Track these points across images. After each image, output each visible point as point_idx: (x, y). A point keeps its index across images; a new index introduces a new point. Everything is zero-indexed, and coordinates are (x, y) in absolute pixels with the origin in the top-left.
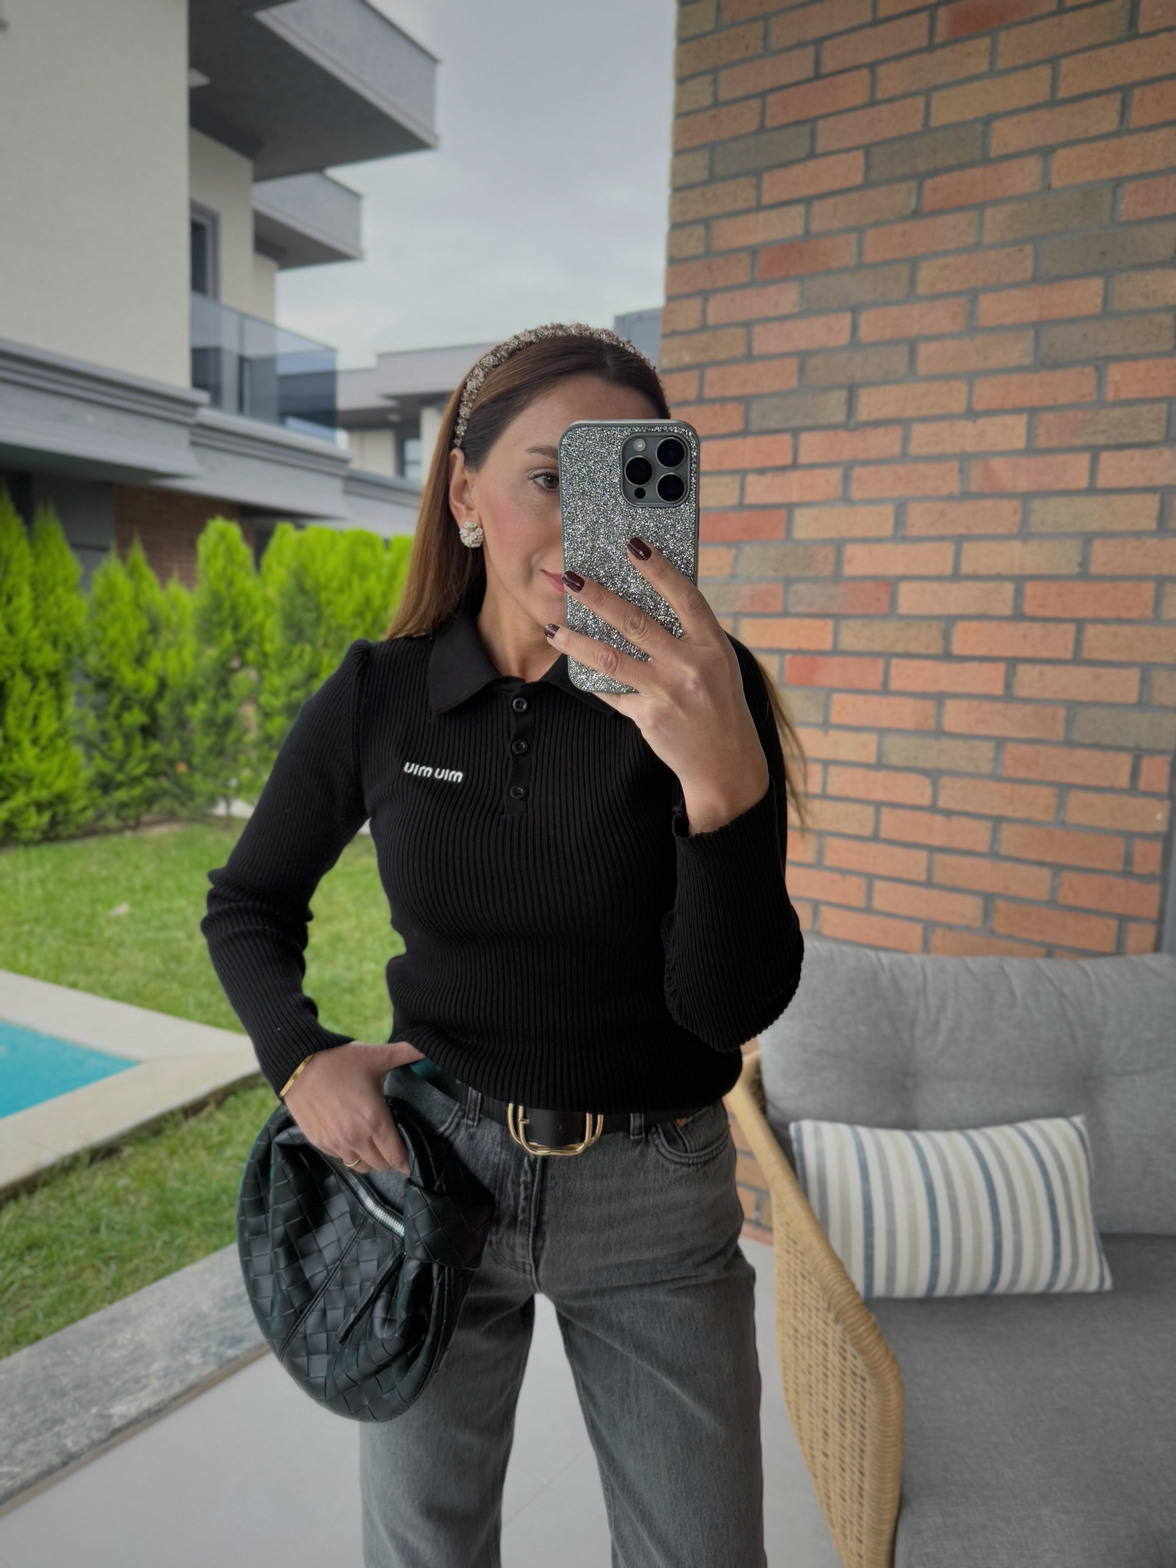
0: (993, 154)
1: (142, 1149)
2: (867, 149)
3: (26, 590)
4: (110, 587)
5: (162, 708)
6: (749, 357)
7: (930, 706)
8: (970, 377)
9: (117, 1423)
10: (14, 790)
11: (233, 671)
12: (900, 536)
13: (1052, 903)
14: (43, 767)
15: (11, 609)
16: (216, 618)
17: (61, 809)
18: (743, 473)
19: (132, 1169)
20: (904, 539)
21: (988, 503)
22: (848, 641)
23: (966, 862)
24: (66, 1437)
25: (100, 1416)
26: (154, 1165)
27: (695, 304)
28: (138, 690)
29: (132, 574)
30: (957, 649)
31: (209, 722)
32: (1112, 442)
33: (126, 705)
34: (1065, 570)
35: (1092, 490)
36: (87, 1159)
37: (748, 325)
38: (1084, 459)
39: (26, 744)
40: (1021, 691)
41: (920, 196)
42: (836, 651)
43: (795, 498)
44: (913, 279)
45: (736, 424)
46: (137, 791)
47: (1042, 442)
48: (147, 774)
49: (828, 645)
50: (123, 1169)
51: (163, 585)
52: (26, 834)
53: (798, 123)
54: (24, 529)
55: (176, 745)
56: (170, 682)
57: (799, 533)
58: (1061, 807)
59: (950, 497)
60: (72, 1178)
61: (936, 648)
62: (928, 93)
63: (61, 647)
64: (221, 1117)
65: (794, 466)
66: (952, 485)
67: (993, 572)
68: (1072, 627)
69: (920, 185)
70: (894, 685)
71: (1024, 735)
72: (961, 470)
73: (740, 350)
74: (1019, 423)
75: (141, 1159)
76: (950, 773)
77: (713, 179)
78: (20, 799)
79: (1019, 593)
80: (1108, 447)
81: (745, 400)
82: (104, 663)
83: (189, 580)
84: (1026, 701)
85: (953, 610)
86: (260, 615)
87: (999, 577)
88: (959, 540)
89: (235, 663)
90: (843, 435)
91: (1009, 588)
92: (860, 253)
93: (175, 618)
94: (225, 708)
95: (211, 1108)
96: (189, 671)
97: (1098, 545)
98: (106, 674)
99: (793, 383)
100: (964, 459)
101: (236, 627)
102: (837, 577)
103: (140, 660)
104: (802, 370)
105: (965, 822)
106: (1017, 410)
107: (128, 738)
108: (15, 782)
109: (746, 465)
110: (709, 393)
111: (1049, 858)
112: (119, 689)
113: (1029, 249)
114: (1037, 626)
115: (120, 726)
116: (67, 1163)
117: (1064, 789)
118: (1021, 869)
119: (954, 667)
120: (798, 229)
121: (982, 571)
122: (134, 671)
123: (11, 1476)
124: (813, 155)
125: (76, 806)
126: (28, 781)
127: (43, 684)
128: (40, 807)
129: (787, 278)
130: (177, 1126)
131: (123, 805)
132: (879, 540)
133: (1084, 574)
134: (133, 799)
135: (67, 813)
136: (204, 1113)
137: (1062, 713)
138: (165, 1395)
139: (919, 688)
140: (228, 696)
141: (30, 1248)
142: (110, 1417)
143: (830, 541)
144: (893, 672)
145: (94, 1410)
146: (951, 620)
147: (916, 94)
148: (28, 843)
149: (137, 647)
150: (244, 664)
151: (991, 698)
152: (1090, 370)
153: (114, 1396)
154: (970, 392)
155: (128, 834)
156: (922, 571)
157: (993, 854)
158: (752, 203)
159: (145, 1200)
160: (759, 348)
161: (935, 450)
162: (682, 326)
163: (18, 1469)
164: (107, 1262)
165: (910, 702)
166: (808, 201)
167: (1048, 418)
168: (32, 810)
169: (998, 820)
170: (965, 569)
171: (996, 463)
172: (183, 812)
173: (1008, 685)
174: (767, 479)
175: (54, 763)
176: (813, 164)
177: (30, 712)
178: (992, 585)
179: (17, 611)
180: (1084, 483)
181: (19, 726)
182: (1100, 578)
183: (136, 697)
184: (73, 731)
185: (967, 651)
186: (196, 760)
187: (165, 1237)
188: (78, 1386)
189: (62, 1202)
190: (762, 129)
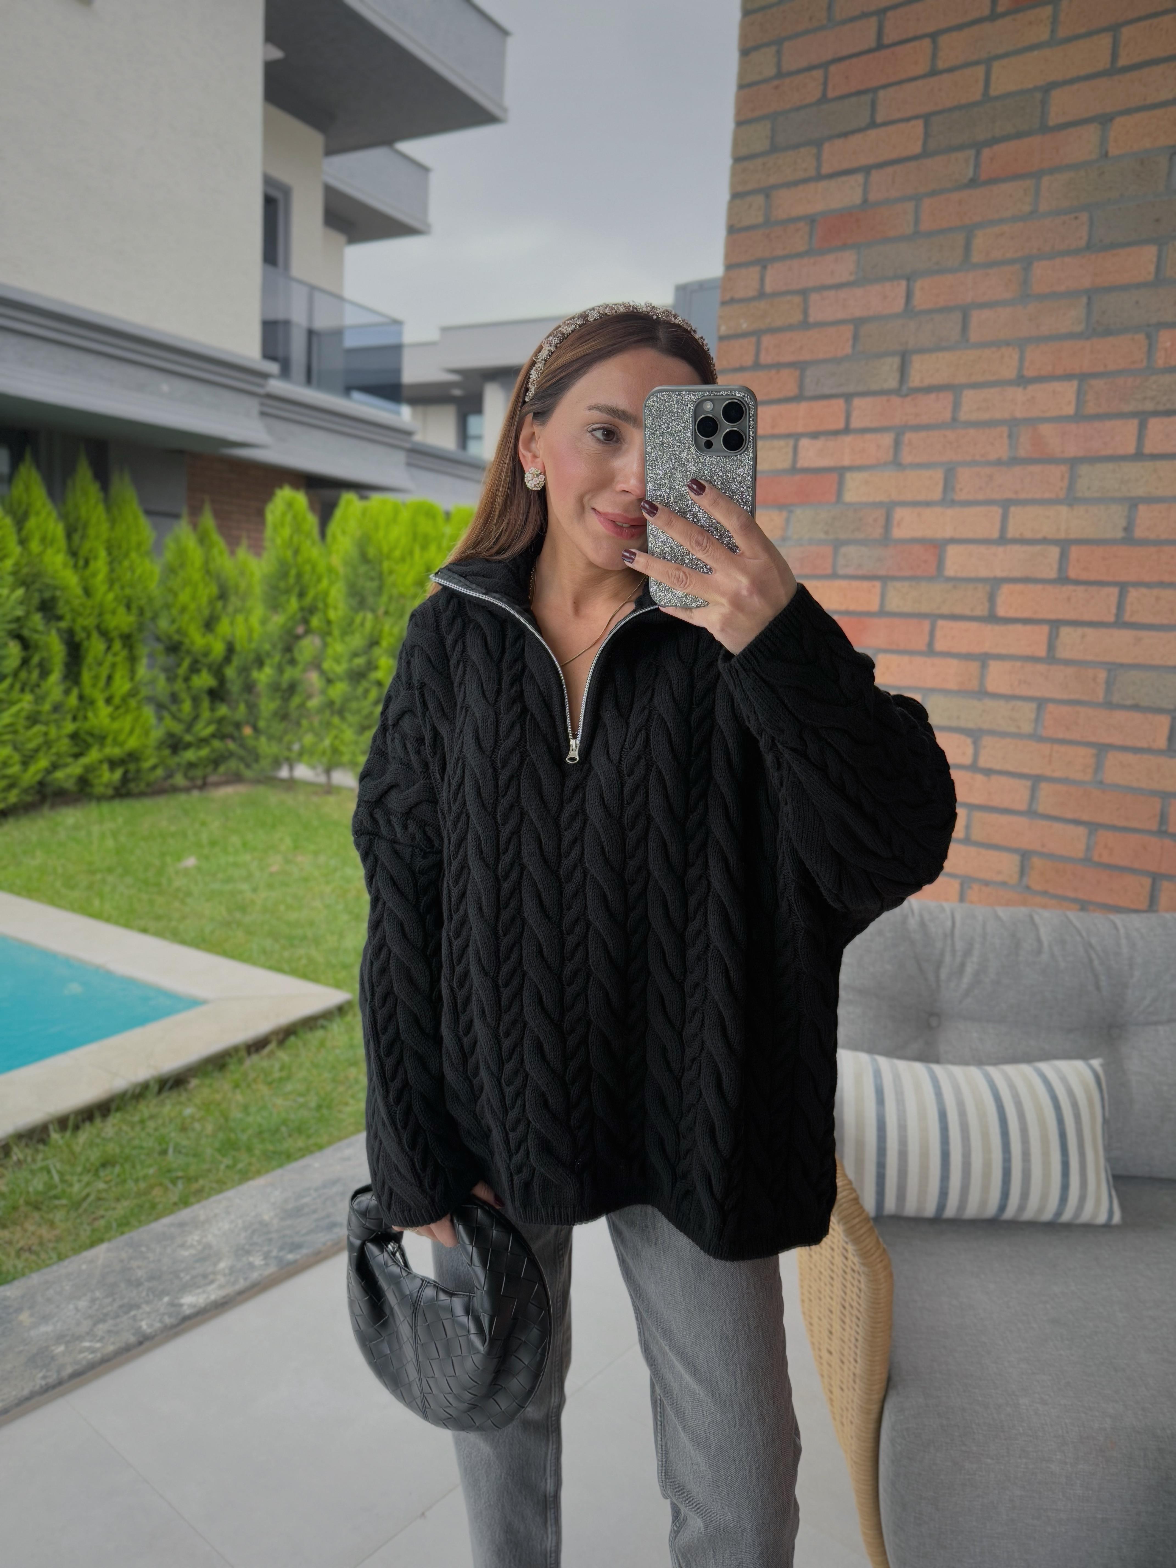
0: (1051, 123)
1: (207, 1081)
2: (927, 118)
3: (103, 554)
4: (182, 553)
5: (230, 672)
6: (805, 325)
7: (974, 666)
8: (1022, 344)
9: (187, 1311)
10: (88, 746)
11: (298, 638)
12: (948, 500)
13: (1087, 860)
14: (116, 725)
15: (88, 572)
16: (282, 585)
17: (132, 767)
18: (796, 437)
19: (198, 1101)
20: (953, 503)
21: (1036, 469)
22: (895, 603)
23: (1004, 819)
24: (142, 1320)
25: (172, 1304)
26: (218, 1097)
27: (754, 271)
28: (206, 654)
29: (203, 540)
30: (1001, 612)
31: (275, 687)
32: (1161, 408)
33: (194, 669)
34: (1109, 535)
35: (1139, 456)
36: (156, 1088)
37: (804, 293)
38: (1133, 425)
39: (101, 703)
40: (1063, 653)
41: (977, 166)
42: (882, 613)
43: (846, 462)
44: (968, 248)
45: (791, 389)
46: (204, 752)
47: (1091, 408)
48: (213, 736)
49: (875, 607)
50: (189, 1100)
51: (232, 553)
52: (99, 790)
53: (859, 93)
54: (101, 495)
55: (242, 708)
56: (238, 647)
57: (850, 496)
58: (1098, 767)
59: (999, 463)
60: (142, 1106)
61: (981, 610)
62: (988, 62)
63: (134, 611)
64: (283, 1055)
65: (847, 430)
66: (1002, 451)
67: (1039, 536)
68: (1115, 591)
69: (978, 153)
70: (940, 645)
71: (1065, 696)
72: (1010, 436)
73: (796, 317)
74: (1069, 389)
75: (206, 1091)
76: (992, 733)
77: (774, 149)
78: (94, 755)
79: (1064, 556)
80: (1156, 414)
81: (800, 366)
82: (175, 627)
83: (257, 548)
84: (1068, 662)
85: (999, 573)
86: (325, 583)
87: (1045, 541)
88: (1006, 505)
89: (300, 630)
90: (896, 400)
91: (1054, 552)
92: (917, 222)
93: (243, 585)
94: (290, 673)
95: (272, 1046)
96: (256, 636)
97: (1143, 510)
98: (176, 637)
99: (848, 350)
100: (1013, 424)
101: (301, 595)
102: (886, 539)
103: (209, 625)
104: (856, 337)
105: (1003, 780)
106: (1068, 377)
107: (196, 700)
108: (90, 740)
109: (800, 429)
110: (765, 359)
111: (1085, 817)
112: (188, 652)
113: (1084, 217)
114: (1080, 589)
115: (189, 688)
116: (138, 1090)
117: (1102, 749)
118: (1058, 826)
119: (998, 628)
120: (856, 198)
121: (1028, 535)
122: (204, 635)
123: (93, 1351)
124: (873, 124)
125: (147, 765)
126: (101, 739)
127: (117, 645)
128: (113, 764)
129: (844, 247)
130: (241, 1061)
131: (191, 765)
132: (928, 504)
133: (1129, 539)
134: (200, 759)
135: (138, 771)
136: (266, 1051)
137: (1102, 675)
138: (229, 1290)
139: (964, 649)
140: (293, 662)
141: (104, 1165)
142: (181, 1305)
143: (880, 504)
144: (939, 634)
145: (166, 1299)
146: (996, 583)
147: (977, 63)
148: (100, 799)
149: (206, 612)
150: (308, 632)
151: (1033, 659)
152: (1141, 337)
153: (185, 1288)
154: (1022, 359)
155: (195, 793)
156: (971, 535)
157: (1031, 813)
158: (812, 172)
159: (209, 1128)
160: (814, 316)
161: (985, 416)
162: (741, 294)
163: (98, 1345)
164: (174, 1181)
165: (955, 662)
166: (867, 170)
167: (1098, 384)
168: (105, 767)
169: (1037, 780)
170: (1011, 533)
171: (1046, 429)
172: (248, 773)
173: (1051, 647)
174: (819, 443)
175: (127, 722)
176: (873, 133)
177: (104, 672)
178: (1038, 548)
179: (94, 575)
180: (1131, 449)
181: (94, 686)
182: (1144, 542)
183: (205, 661)
184: (144, 692)
185: (1012, 614)
186: (262, 724)
187: (227, 1161)
188: (151, 1278)
189: (133, 1127)
190: (824, 99)
